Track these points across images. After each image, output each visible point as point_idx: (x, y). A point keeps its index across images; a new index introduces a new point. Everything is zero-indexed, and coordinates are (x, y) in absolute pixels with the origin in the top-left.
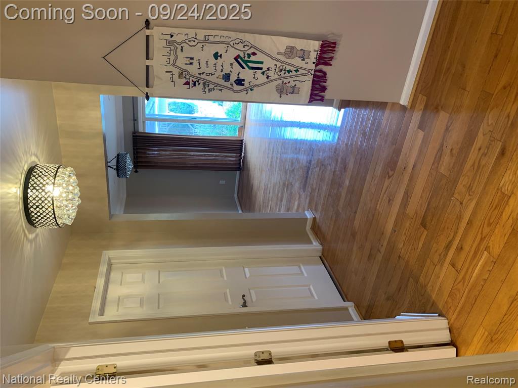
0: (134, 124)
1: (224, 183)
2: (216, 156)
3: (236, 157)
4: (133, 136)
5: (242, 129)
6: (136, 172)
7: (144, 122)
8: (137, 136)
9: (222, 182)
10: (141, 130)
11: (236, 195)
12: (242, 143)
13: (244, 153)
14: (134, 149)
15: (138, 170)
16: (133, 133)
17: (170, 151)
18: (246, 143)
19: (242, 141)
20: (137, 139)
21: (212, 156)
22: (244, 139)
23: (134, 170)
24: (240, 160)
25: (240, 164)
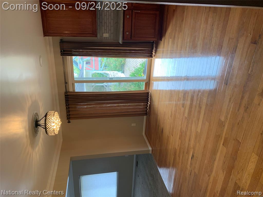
0: (66, 86)
1: (135, 125)
2: (129, 106)
3: (144, 105)
4: (65, 95)
5: (148, 84)
6: (69, 122)
7: (73, 85)
8: (68, 95)
9: (133, 125)
10: (71, 90)
11: (144, 134)
12: (148, 95)
13: (150, 103)
14: (66, 105)
15: (71, 121)
16: (65, 93)
17: (93, 104)
18: (152, 94)
19: (148, 93)
20: (68, 97)
21: (126, 106)
22: (150, 91)
23: (67, 121)
24: (147, 108)
25: (147, 111)
